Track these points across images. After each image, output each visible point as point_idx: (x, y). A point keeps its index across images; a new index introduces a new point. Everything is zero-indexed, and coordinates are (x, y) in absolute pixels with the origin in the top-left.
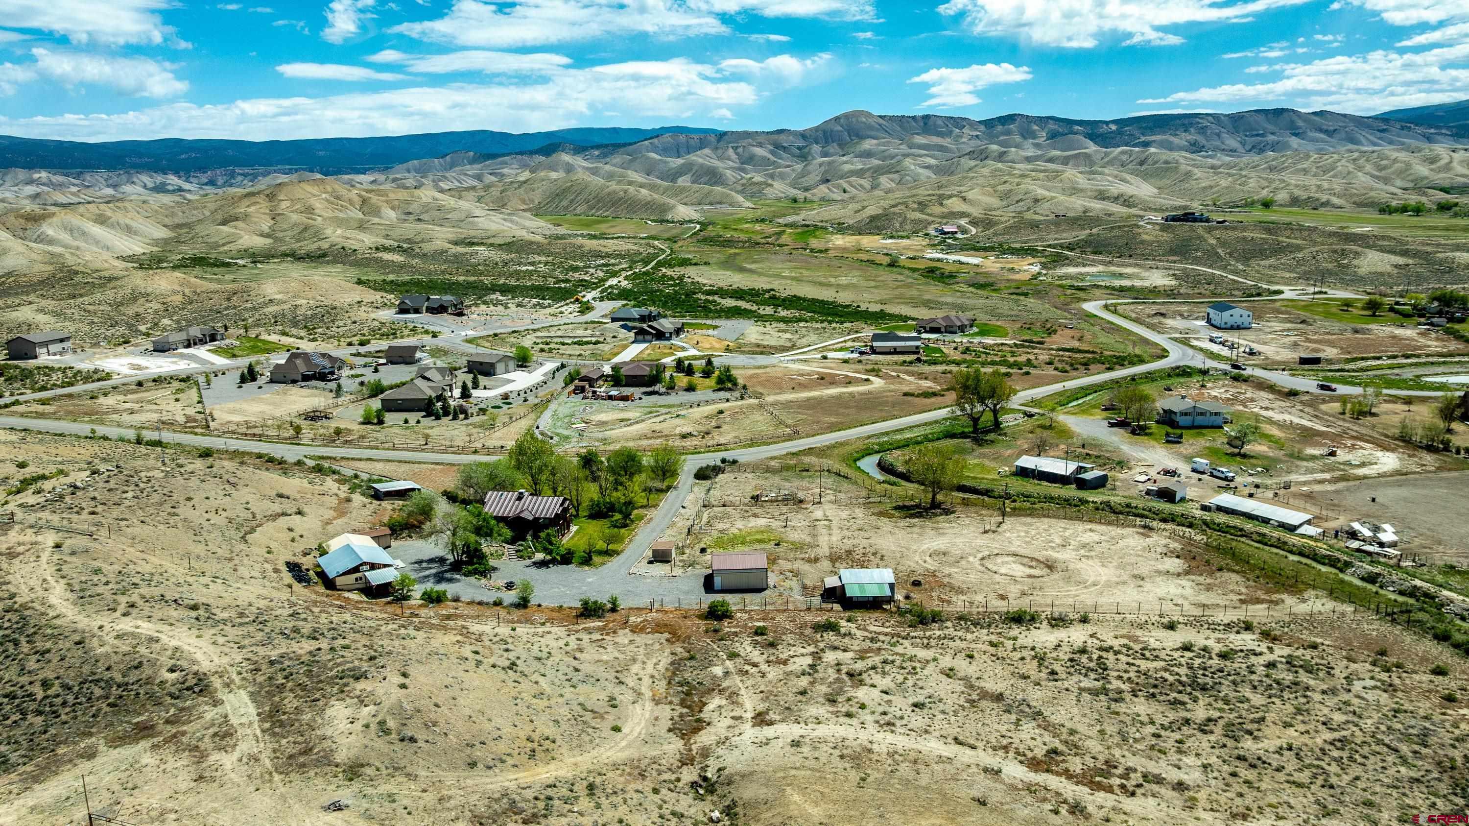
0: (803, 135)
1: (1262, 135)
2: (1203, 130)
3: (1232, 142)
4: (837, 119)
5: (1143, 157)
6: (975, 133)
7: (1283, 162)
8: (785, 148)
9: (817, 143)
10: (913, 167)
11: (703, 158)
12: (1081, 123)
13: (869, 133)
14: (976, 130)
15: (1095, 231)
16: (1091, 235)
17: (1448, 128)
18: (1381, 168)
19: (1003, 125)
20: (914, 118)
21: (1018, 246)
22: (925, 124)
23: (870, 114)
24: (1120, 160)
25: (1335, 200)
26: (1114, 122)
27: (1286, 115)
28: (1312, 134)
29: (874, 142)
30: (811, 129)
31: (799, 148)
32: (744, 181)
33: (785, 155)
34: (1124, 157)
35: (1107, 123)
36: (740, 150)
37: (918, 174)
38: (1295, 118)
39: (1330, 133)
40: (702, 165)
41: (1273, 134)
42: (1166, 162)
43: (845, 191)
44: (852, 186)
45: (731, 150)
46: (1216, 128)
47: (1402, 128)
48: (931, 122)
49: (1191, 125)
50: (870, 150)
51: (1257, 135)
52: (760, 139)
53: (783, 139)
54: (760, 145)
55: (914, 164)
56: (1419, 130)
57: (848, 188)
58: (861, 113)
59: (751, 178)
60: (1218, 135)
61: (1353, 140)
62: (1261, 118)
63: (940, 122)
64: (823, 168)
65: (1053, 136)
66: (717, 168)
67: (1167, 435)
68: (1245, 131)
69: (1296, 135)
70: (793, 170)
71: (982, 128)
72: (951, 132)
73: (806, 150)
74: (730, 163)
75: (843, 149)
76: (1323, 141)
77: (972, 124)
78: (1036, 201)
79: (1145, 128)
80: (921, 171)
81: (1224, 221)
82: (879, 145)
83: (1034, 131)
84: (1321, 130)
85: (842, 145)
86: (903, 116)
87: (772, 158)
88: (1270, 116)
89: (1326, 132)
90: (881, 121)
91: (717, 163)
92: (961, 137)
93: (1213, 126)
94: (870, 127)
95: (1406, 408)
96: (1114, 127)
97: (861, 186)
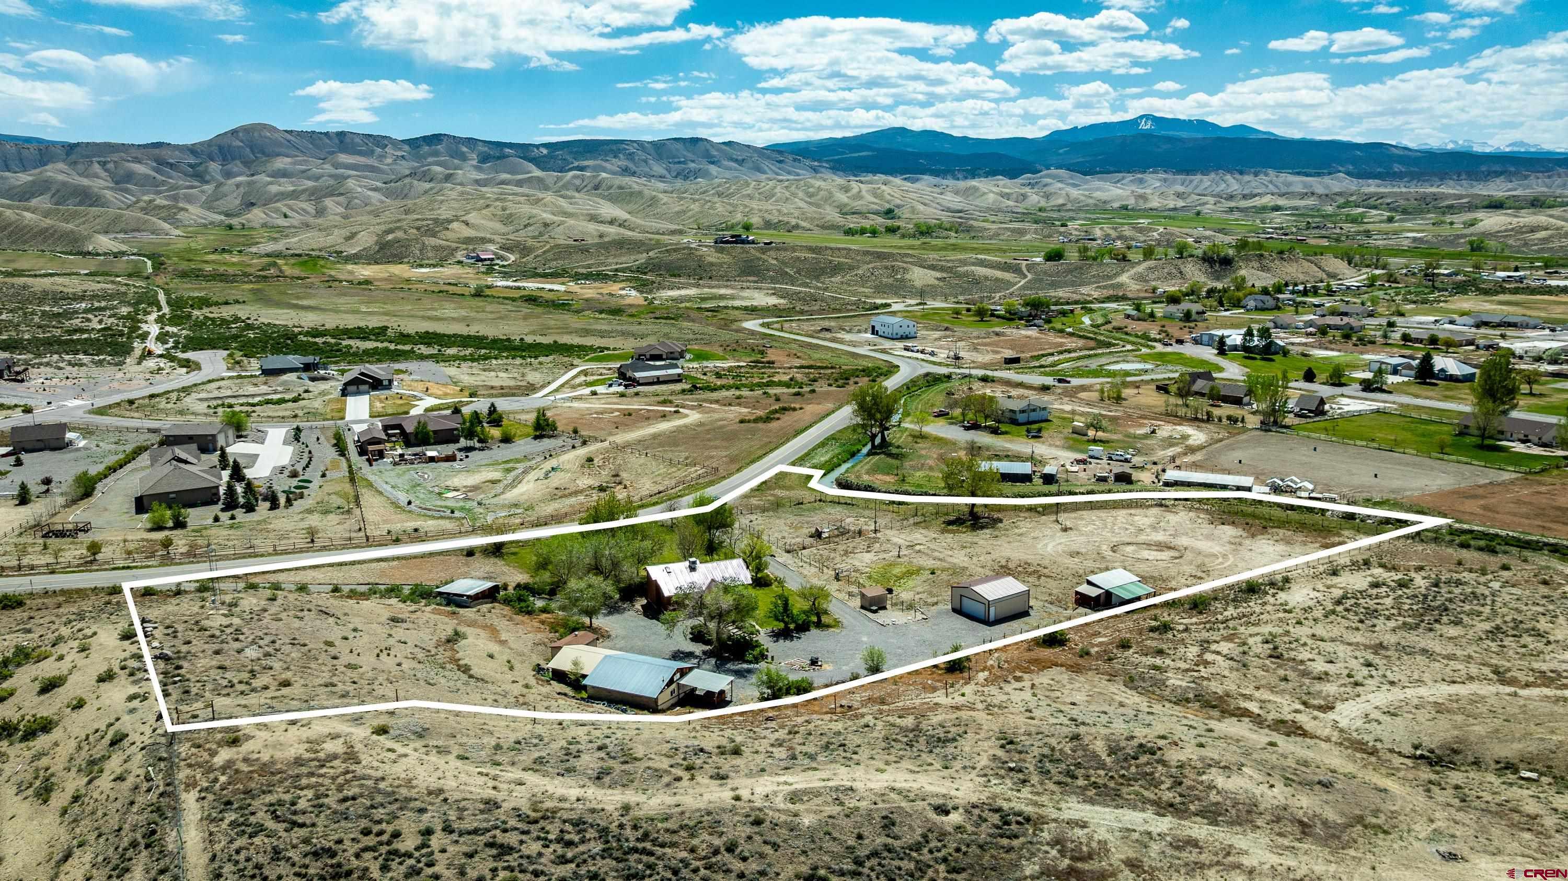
0: (192, 150)
1: (684, 163)
2: (630, 157)
3: (658, 169)
4: (234, 132)
5: (597, 181)
6: (400, 153)
7: (729, 188)
8: (171, 166)
9: (212, 160)
10: (359, 190)
11: (57, 172)
12: (511, 145)
13: (277, 150)
14: (400, 149)
15: (651, 254)
16: (650, 258)
17: (827, 161)
18: (811, 196)
19: (429, 145)
20: (327, 134)
21: (584, 271)
22: (341, 142)
23: (275, 128)
24: (574, 184)
25: (803, 224)
26: (544, 145)
27: (700, 143)
28: (726, 163)
29: (289, 160)
30: (201, 144)
31: (190, 166)
32: (142, 204)
33: (174, 173)
34: (578, 182)
35: (538, 146)
36: (111, 166)
37: (369, 197)
38: (708, 146)
39: (741, 162)
40: (64, 184)
41: (693, 161)
42: (620, 187)
43: (286, 216)
44: (292, 210)
45: (96, 166)
46: (642, 155)
47: (795, 160)
48: (348, 140)
49: (619, 151)
50: (285, 170)
51: (679, 162)
52: (135, 153)
53: (164, 153)
54: (137, 160)
55: (360, 186)
56: (808, 162)
57: (289, 213)
58: (264, 126)
59: (150, 201)
60: (645, 161)
61: (759, 170)
62: (679, 146)
63: (357, 140)
64: (242, 190)
65: (484, 159)
66: (89, 187)
67: (1028, 431)
68: (668, 158)
69: (713, 163)
70: (203, 192)
71: (406, 147)
72: (372, 152)
73: (201, 168)
74: (101, 182)
75: (249, 168)
76: (736, 170)
77: (395, 143)
78: (546, 225)
79: (576, 153)
80: (369, 193)
81: (771, 243)
82: (295, 163)
83: (463, 153)
84: (732, 159)
85: (247, 163)
86: (313, 132)
87: (159, 177)
88: (688, 144)
89: (736, 161)
90: (289, 137)
91: (85, 182)
92: (385, 157)
93: (640, 152)
94: (280, 145)
95: (1136, 391)
96: (545, 151)
97: (304, 210)
